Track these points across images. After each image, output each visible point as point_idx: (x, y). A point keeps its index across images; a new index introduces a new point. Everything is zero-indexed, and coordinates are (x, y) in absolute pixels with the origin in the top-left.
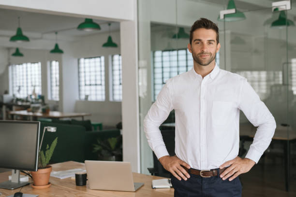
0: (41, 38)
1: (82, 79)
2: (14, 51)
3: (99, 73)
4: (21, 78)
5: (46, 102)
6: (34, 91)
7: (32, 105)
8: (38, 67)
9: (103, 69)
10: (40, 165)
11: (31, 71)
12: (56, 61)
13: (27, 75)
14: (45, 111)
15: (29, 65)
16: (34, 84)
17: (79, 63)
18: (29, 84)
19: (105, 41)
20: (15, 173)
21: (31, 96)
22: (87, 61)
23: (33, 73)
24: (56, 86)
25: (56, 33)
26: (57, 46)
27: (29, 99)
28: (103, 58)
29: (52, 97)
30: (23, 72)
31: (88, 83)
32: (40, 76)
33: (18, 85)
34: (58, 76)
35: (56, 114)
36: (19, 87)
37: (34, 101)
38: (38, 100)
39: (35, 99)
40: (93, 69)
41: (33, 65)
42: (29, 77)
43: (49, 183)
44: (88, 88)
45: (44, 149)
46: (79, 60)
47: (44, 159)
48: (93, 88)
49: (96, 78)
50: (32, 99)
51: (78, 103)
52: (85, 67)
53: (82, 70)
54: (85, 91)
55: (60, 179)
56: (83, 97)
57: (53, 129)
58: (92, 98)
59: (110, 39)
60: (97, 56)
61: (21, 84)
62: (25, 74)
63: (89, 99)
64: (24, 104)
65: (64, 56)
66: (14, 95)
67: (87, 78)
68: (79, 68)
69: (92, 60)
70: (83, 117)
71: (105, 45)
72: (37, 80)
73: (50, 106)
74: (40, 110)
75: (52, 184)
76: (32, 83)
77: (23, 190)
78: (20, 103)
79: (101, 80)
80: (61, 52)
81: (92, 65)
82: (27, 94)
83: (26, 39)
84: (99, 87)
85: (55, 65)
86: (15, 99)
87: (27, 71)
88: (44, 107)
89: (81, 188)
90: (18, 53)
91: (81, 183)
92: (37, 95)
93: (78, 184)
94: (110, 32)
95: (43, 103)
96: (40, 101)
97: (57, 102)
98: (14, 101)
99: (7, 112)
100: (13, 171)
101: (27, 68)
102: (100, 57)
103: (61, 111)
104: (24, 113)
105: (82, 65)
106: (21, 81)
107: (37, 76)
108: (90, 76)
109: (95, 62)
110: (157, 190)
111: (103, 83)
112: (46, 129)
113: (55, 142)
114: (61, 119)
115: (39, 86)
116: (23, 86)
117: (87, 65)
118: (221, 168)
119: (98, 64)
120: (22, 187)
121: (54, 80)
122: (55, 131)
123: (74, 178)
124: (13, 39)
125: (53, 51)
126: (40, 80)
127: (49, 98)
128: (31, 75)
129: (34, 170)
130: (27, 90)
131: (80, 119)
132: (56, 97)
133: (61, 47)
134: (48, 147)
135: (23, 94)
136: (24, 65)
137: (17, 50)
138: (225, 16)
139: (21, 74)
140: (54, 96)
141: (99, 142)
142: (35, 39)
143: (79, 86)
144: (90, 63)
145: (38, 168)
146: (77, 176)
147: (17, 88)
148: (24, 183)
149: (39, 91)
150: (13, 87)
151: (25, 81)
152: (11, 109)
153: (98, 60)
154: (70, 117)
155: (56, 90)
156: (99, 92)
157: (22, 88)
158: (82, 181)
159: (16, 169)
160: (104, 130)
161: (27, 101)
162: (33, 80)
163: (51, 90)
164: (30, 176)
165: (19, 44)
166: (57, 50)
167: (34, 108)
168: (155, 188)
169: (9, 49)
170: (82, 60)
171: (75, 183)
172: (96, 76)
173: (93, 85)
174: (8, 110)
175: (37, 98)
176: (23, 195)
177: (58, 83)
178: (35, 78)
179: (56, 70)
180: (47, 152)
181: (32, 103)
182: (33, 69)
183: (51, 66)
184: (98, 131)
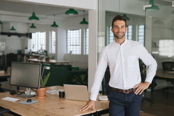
0: (46, 18)
1: (69, 42)
2: (31, 25)
3: (78, 39)
4: (35, 40)
5: (48, 54)
6: (42, 47)
7: (40, 56)
8: (44, 34)
9: (80, 36)
10: (41, 86)
11: (40, 36)
12: (54, 31)
13: (38, 39)
14: (47, 59)
15: (39, 33)
16: (41, 44)
17: (67, 33)
18: (39, 44)
19: (82, 20)
20: (28, 90)
21: (40, 50)
22: (72, 31)
23: (41, 38)
24: (54, 45)
25: (55, 15)
26: (54, 23)
27: (39, 53)
28: (80, 30)
29: (51, 52)
30: (36, 37)
31: (72, 44)
32: (45, 40)
33: (33, 44)
34: (55, 40)
35: (53, 61)
36: (34, 45)
37: (41, 53)
38: (44, 53)
39: (42, 53)
40: (75, 36)
41: (41, 33)
42: (39, 40)
43: (45, 96)
44: (72, 47)
45: (43, 78)
46: (67, 31)
47: (43, 83)
48: (75, 47)
49: (76, 41)
50: (41, 52)
51: (66, 55)
52: (70, 35)
53: (69, 37)
54: (70, 49)
55: (51, 94)
56: (69, 52)
57: (48, 68)
58: (74, 53)
59: (84, 19)
60: (77, 29)
61: (35, 44)
62: (37, 38)
63: (72, 53)
64: (36, 55)
65: (59, 29)
66: (30, 50)
67: (72, 41)
68: (67, 35)
69: (75, 31)
70: (68, 63)
71: (81, 23)
72: (43, 42)
73: (50, 57)
74: (45, 59)
75: (47, 96)
76: (40, 43)
77: (32, 99)
78: (34, 55)
79: (79, 43)
80: (57, 26)
81: (74, 34)
82: (38, 49)
83: (37, 19)
84: (78, 47)
85: (54, 33)
86: (31, 52)
87: (38, 37)
88: (47, 57)
89: (62, 99)
90: (33, 26)
91: (62, 96)
92: (43, 50)
93: (60, 96)
94: (84, 15)
95: (47, 55)
96: (45, 53)
97: (54, 54)
98: (31, 53)
99: (26, 59)
100: (27, 88)
101: (38, 35)
102: (79, 30)
103: (56, 60)
104: (36, 60)
105: (69, 34)
106: (35, 42)
107: (43, 40)
108: (73, 40)
109: (76, 32)
110: (101, 101)
111: (80, 44)
112: (45, 68)
113: (49, 75)
114: (56, 64)
115: (44, 45)
116: (36, 45)
117: (71, 34)
118: (134, 88)
119: (78, 33)
120: (32, 97)
121: (53, 42)
122: (49, 69)
123: (58, 94)
124: (30, 18)
125: (52, 26)
126: (45, 42)
127: (50, 52)
128: (40, 39)
129: (38, 88)
130: (38, 47)
131: (67, 64)
132: (54, 52)
133: (57, 24)
134: (45, 77)
135: (36, 49)
136: (37, 33)
137: (33, 24)
138: (146, 8)
139: (35, 38)
140: (52, 51)
141: (75, 77)
142: (42, 18)
143: (67, 46)
144: (73, 32)
145: (40, 88)
146: (60, 92)
147: (33, 46)
148: (33, 95)
149: (44, 48)
150: (30, 45)
151: (37, 42)
152: (29, 58)
153: (78, 31)
154: (61, 63)
155: (54, 48)
156: (78, 50)
157: (35, 46)
158: (62, 95)
159: (29, 87)
160: (79, 71)
161: (38, 53)
162: (41, 42)
163: (51, 48)
164: (36, 92)
165: (34, 21)
166: (55, 25)
167: (41, 57)
168: (100, 100)
169: (28, 24)
170: (69, 31)
171: (59, 96)
172: (76, 40)
173: (75, 45)
174: (27, 58)
175: (43, 52)
176: (32, 101)
177: (55, 44)
178: (42, 41)
179: (54, 36)
180: (45, 79)
181: (41, 55)
182: (41, 35)
183: (51, 34)
184: (76, 71)
